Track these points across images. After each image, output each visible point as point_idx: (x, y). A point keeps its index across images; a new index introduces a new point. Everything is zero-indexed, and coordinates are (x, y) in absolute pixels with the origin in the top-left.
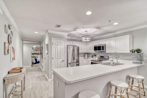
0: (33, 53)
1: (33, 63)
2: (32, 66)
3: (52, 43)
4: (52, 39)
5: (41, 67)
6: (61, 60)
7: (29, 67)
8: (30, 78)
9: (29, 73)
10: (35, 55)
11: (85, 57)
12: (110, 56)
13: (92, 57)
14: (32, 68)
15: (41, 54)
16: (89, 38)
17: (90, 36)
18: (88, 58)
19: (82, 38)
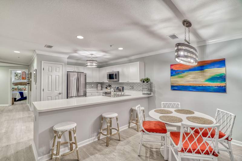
0: (17, 83)
1: (15, 100)
2: (13, 104)
3: (42, 69)
4: (43, 62)
5: (29, 105)
6: (58, 92)
7: (7, 105)
8: (5, 121)
9: (6, 114)
10: (20, 87)
11: (97, 88)
12: (125, 87)
13: (106, 88)
14: (11, 107)
15: (29, 83)
16: (95, 63)
17: (96, 61)
18: (102, 90)
19: (87, 63)
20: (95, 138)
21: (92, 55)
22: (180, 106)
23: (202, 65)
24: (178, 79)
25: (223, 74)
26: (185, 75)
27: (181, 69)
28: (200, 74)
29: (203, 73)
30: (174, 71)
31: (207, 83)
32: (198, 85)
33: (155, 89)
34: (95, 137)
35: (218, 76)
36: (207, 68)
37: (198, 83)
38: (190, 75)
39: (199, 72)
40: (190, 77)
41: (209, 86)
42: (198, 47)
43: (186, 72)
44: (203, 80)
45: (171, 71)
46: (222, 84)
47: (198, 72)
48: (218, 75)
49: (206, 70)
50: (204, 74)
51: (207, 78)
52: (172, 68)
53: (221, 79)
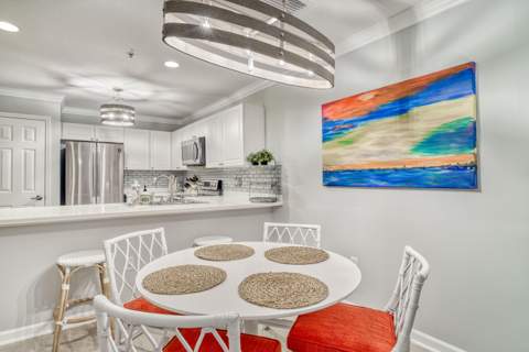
6: (32, 193)
13: (186, 186)
19: (103, 113)
20: (45, 326)
21: (119, 90)
22: (319, 235)
23: (402, 96)
24: (340, 151)
25: (466, 122)
26: (359, 136)
27: (347, 117)
28: (398, 126)
29: (408, 122)
30: (332, 123)
31: (417, 156)
32: (391, 167)
33: (288, 184)
34: (42, 324)
35: (452, 131)
36: (417, 105)
37: (392, 158)
38: (372, 135)
39: (396, 122)
40: (370, 139)
41: (424, 168)
42: (392, 35)
43: (359, 124)
44: (407, 148)
45: (324, 125)
46: (465, 158)
47: (391, 123)
48: (450, 127)
49: (415, 110)
50: (410, 126)
51: (419, 139)
52: (326, 115)
53: (459, 140)
